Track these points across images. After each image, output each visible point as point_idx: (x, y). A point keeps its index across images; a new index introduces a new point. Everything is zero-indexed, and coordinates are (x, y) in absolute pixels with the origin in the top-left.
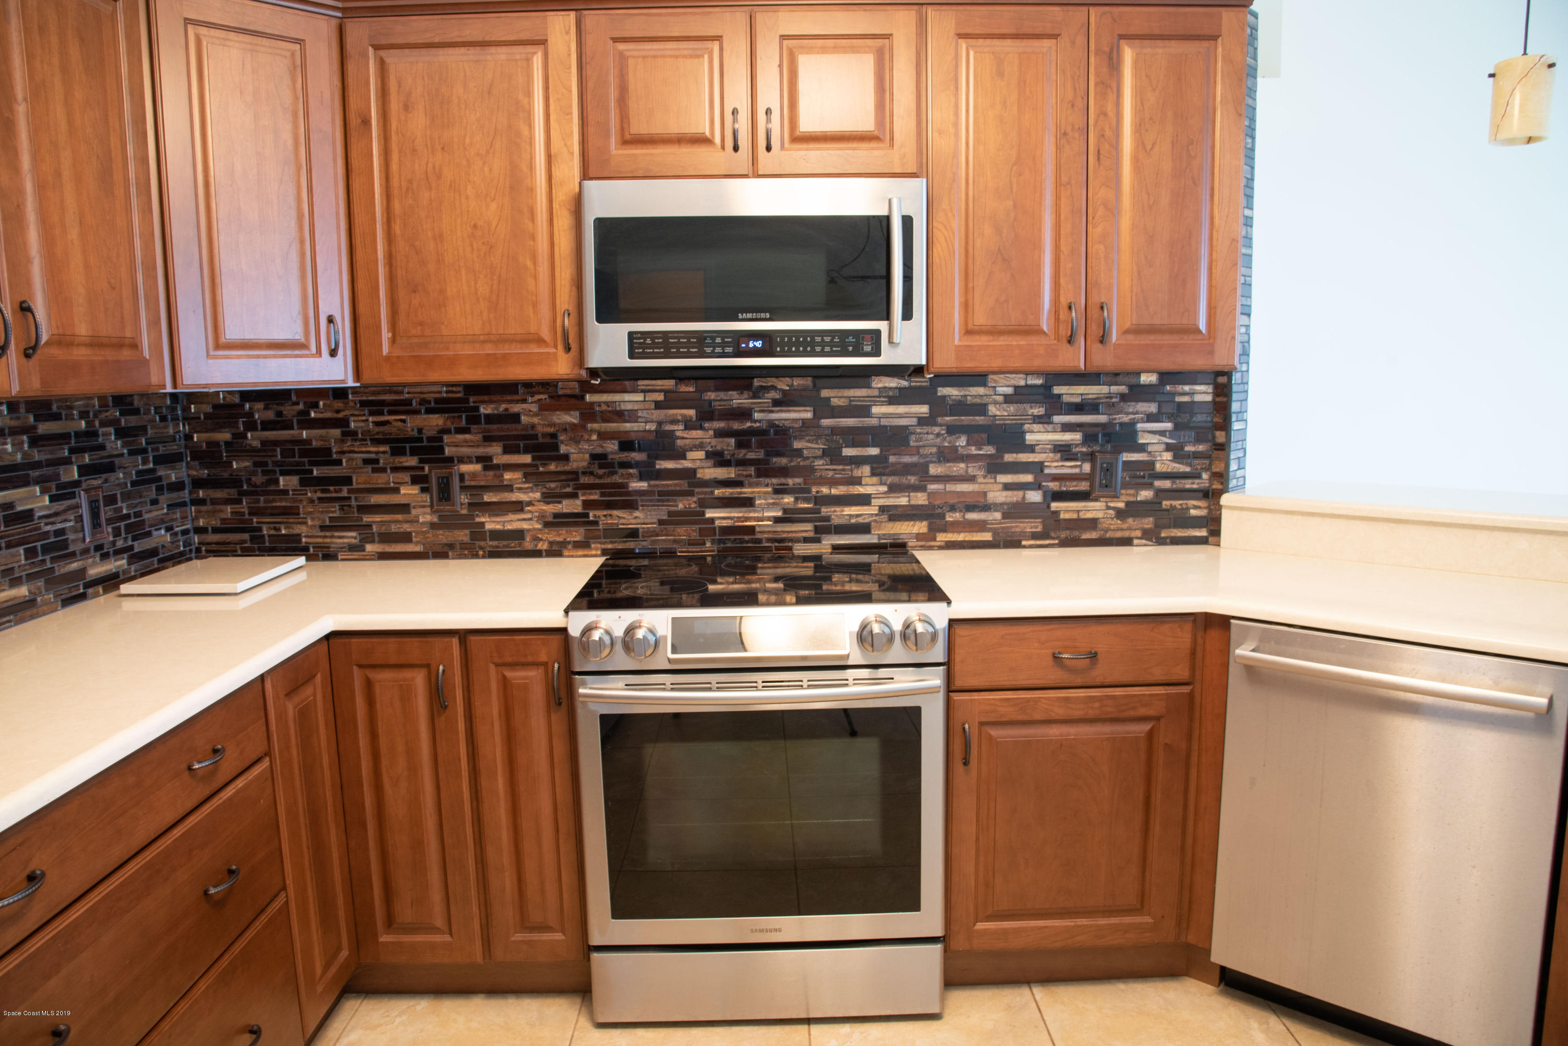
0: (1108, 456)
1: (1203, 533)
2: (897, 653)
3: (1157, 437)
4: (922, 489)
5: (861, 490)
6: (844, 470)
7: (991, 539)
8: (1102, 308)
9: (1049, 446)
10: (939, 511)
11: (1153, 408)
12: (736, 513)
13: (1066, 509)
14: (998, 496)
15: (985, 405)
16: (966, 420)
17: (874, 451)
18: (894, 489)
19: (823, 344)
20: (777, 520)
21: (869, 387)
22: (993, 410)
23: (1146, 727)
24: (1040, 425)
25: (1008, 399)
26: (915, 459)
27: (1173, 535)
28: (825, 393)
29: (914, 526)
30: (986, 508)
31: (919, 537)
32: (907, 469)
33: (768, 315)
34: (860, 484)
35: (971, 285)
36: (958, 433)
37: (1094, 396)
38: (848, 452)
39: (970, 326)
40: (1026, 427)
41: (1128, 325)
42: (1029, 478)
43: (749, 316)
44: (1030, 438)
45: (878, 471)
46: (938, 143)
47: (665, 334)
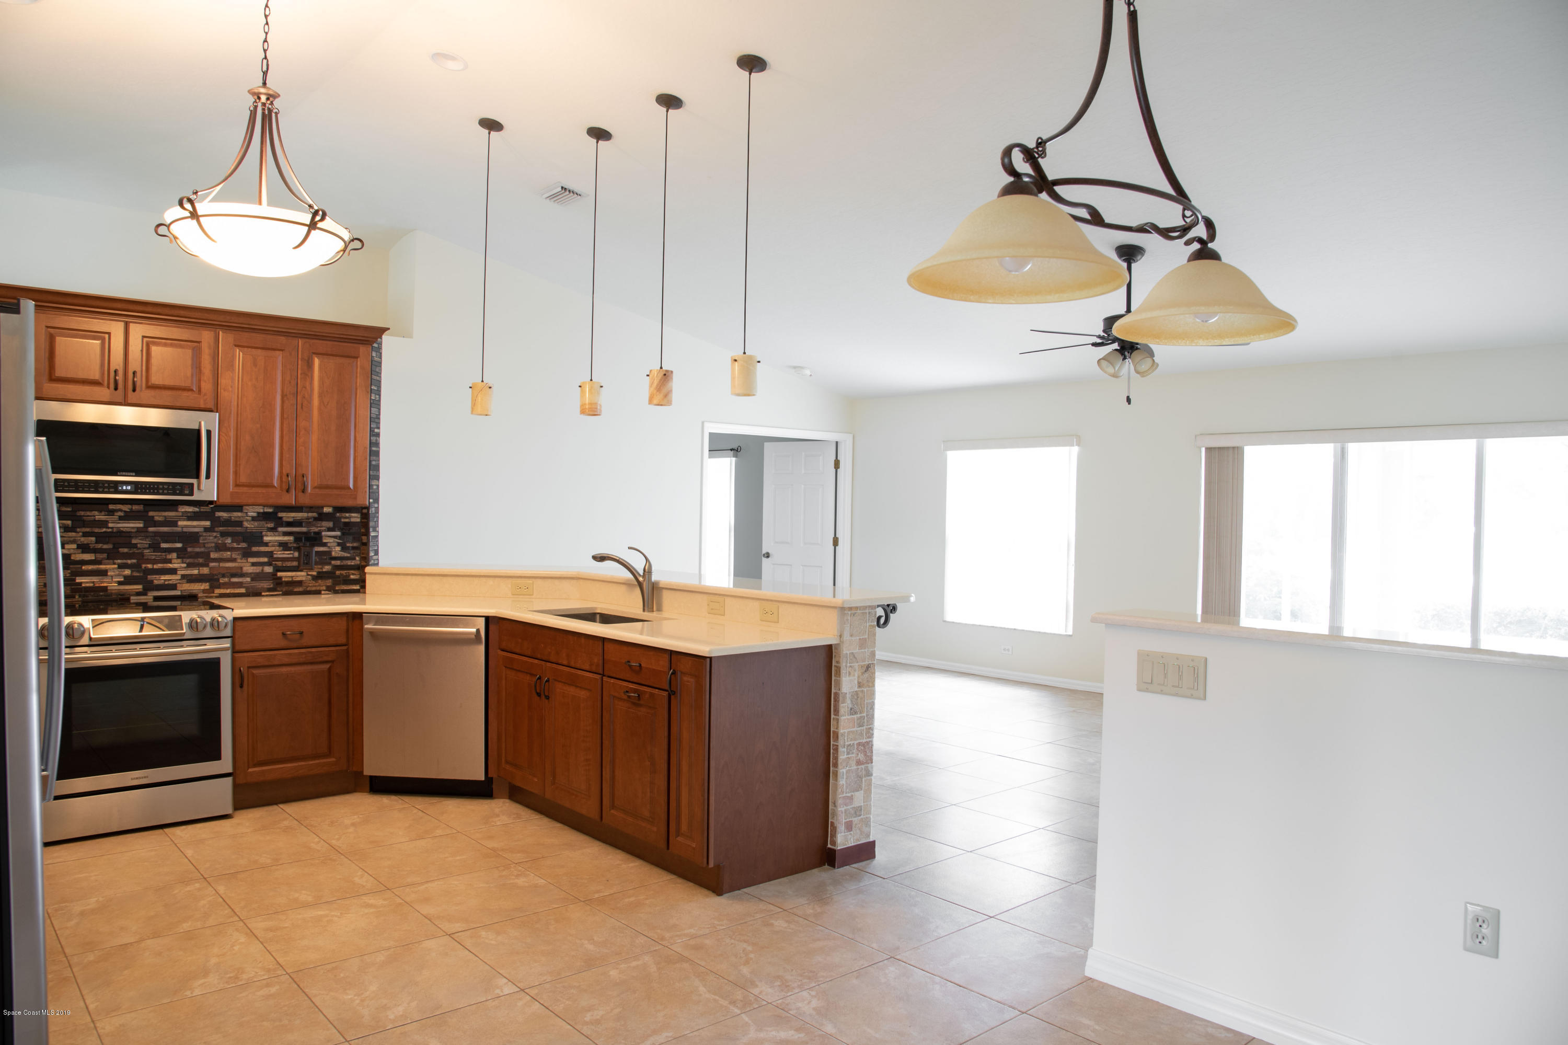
0: (308, 548)
1: (358, 587)
2: (209, 632)
3: (333, 539)
4: (207, 565)
5: (171, 566)
6: (161, 555)
7: (245, 592)
8: (303, 476)
9: (276, 543)
10: (216, 577)
11: (330, 524)
12: (95, 579)
13: (285, 575)
14: (248, 569)
15: (242, 522)
16: (231, 529)
17: (179, 545)
18: (190, 566)
19: (163, 489)
20: (120, 583)
21: (177, 511)
22: (246, 524)
23: (327, 666)
24: (272, 533)
25: (254, 519)
26: (202, 550)
27: (342, 588)
28: (151, 514)
29: (201, 585)
30: (243, 575)
31: (204, 591)
32: (198, 555)
33: (134, 474)
34: (171, 563)
35: (238, 463)
36: (226, 536)
37: (300, 518)
38: (164, 545)
39: (238, 482)
40: (264, 533)
41: (316, 484)
42: (266, 560)
43: (124, 473)
44: (266, 539)
45: (182, 556)
46: (224, 395)
47: (76, 481)
